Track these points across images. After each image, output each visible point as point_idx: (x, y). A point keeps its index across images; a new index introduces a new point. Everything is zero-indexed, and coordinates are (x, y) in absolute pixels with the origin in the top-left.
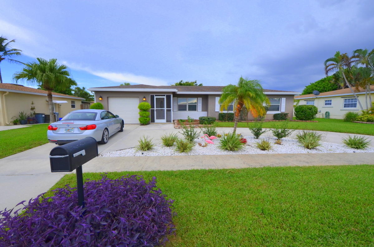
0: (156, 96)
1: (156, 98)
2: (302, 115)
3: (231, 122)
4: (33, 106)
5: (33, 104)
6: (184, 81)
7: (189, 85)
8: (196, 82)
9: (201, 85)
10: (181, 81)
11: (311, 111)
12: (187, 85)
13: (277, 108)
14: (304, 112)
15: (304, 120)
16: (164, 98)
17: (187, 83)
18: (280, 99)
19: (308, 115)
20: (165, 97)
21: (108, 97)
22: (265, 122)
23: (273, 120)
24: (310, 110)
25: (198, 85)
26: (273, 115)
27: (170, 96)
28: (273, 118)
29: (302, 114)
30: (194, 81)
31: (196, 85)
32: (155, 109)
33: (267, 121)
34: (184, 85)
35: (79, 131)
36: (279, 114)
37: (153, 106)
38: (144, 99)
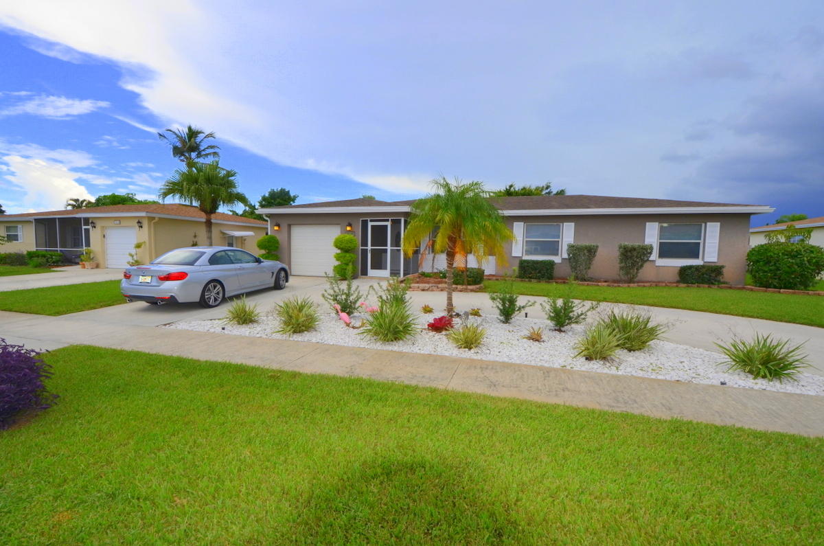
0: (371, 221)
1: (372, 226)
2: (766, 272)
3: (546, 282)
4: (195, 240)
5: (195, 236)
6: (518, 187)
7: (529, 195)
8: (548, 187)
9: (562, 192)
10: (511, 186)
11: (798, 261)
12: (523, 195)
13: (693, 251)
14: (772, 263)
15: (775, 287)
16: (387, 226)
17: (524, 188)
18: (703, 225)
19: (787, 272)
20: (389, 224)
21: (289, 226)
22: (639, 286)
23: (678, 282)
24: (793, 257)
25: (555, 192)
26: (677, 271)
27: (399, 221)
28: (678, 278)
29: (766, 269)
30: (542, 184)
31: (549, 193)
32: (369, 247)
33: (648, 284)
34: (517, 194)
35: (158, 283)
36: (697, 268)
37: (364, 243)
38: (348, 228)
